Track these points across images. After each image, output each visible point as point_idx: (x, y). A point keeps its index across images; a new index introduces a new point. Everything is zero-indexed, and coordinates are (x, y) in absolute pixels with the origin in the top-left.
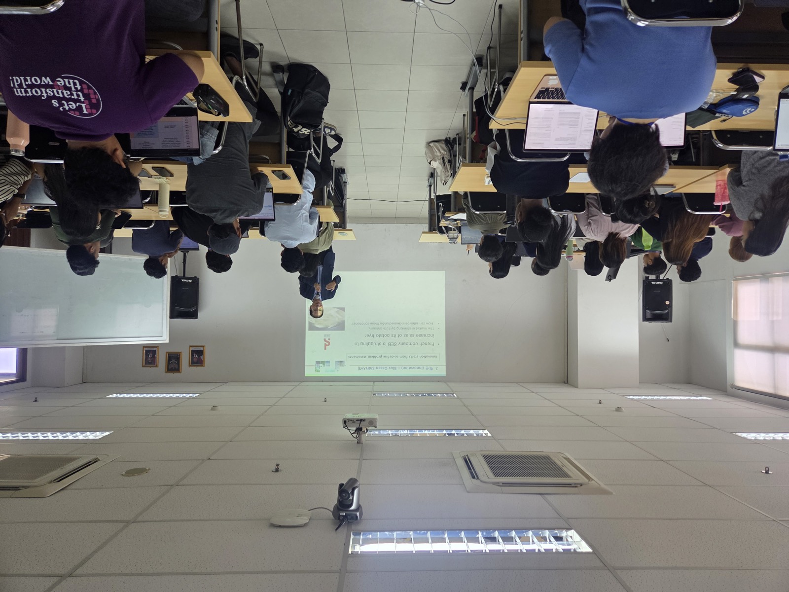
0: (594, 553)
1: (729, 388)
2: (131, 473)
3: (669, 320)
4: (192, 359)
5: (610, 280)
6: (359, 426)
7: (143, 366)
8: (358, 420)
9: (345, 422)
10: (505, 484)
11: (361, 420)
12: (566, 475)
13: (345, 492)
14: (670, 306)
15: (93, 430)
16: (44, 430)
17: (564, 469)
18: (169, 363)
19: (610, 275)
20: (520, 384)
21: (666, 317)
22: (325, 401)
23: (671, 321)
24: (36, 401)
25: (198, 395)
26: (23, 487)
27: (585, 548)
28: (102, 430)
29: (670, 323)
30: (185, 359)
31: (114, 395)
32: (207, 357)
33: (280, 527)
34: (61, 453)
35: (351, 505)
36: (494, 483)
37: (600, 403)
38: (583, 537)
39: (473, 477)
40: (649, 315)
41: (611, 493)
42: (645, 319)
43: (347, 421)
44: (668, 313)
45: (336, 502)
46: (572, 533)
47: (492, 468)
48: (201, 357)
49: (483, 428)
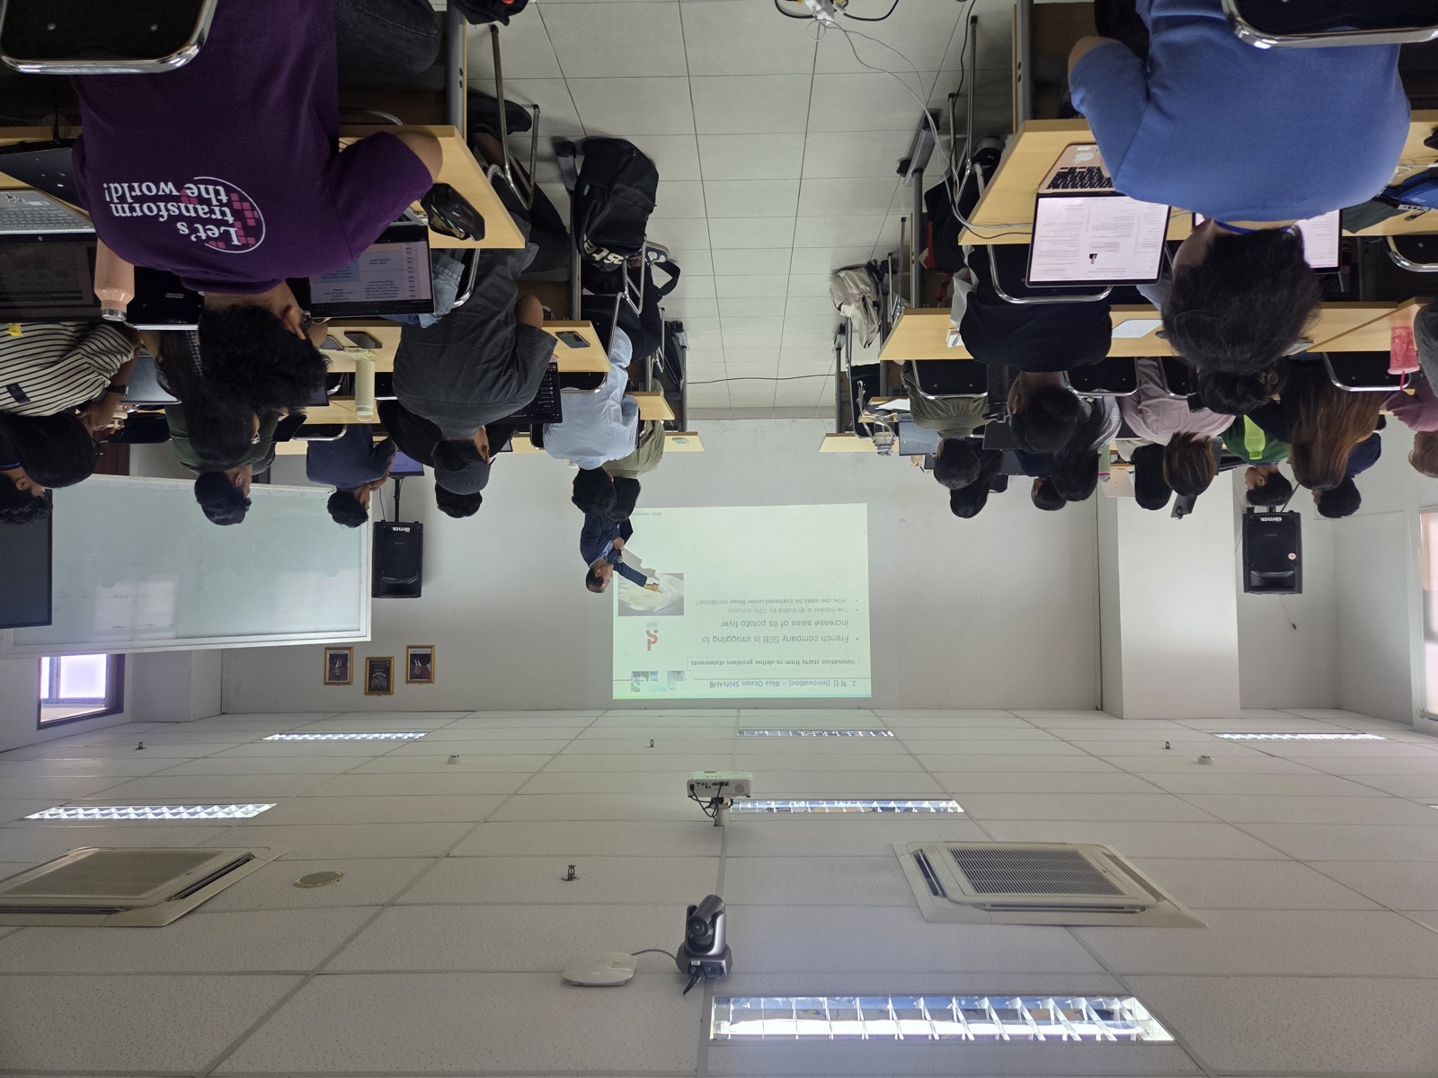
0: (1177, 1043)
1: (1416, 717)
2: (310, 881)
3: (1296, 588)
4: (412, 670)
5: (1180, 516)
6: (718, 795)
7: (326, 683)
8: (715, 784)
9: (692, 787)
10: (997, 907)
11: (722, 784)
12: (1112, 890)
13: (699, 920)
14: (1298, 562)
15: (241, 801)
16: (155, 802)
17: (1108, 876)
18: (371, 678)
19: (1179, 507)
20: (1012, 711)
21: (1289, 584)
22: (652, 746)
23: (1300, 592)
24: (140, 748)
25: (422, 735)
26: (121, 907)
27: (1159, 1033)
28: (258, 800)
29: (1297, 595)
30: (400, 670)
31: (277, 737)
32: (439, 666)
33: (581, 985)
34: (187, 844)
35: (711, 946)
36: (977, 905)
37: (1168, 748)
38: (1155, 1013)
39: (936, 893)
40: (1255, 582)
41: (1201, 926)
42: (1249, 587)
43: (696, 785)
44: (1293, 575)
45: (681, 939)
46: (1132, 1003)
47: (969, 876)
48: (428, 666)
49: (947, 797)
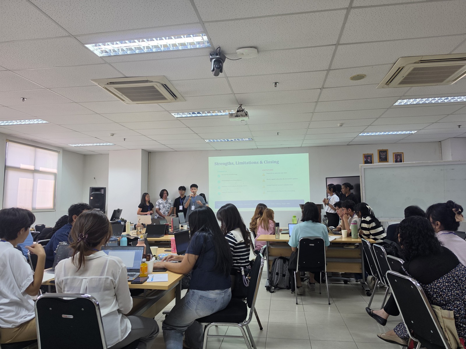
0: (83, 44)
1: (61, 151)
3: (91, 188)
4: (371, 158)
7: (403, 153)
8: (239, 116)
10: (147, 81)
11: (237, 116)
12: (117, 89)
13: (218, 69)
14: (90, 196)
15: (406, 106)
17: (121, 94)
18: (386, 155)
20: (174, 151)
21: (93, 189)
22: (278, 133)
23: (90, 187)
24: (459, 126)
25: (360, 135)
26: (418, 63)
27: (90, 47)
28: (400, 106)
29: (91, 187)
31: (413, 132)
33: (251, 47)
35: (214, 62)
36: (152, 82)
37: (125, 139)
38: (92, 52)
39: (165, 85)
40: (103, 190)
41: (91, 80)
42: (104, 189)
43: (245, 116)
44: (92, 192)
46: (100, 55)
47: (158, 92)
48: (365, 160)
49: (179, 118)
